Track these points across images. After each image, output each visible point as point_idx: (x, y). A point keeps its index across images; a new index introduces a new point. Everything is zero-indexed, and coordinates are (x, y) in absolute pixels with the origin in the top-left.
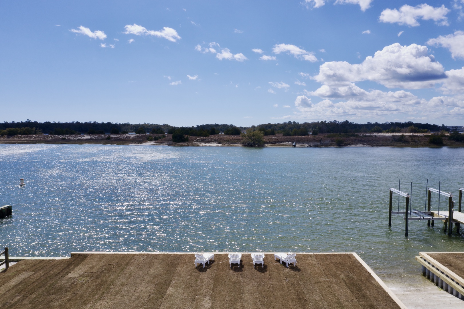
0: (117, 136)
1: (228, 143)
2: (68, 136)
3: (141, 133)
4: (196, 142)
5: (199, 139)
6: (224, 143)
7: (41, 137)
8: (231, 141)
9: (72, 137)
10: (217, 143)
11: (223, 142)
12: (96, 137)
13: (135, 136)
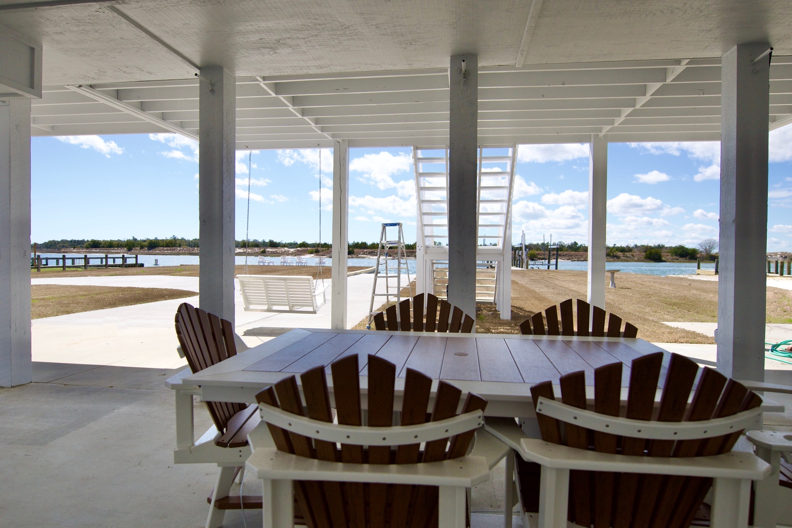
0: (274, 250)
3: (303, 247)
4: (362, 254)
7: (186, 250)
12: (249, 251)
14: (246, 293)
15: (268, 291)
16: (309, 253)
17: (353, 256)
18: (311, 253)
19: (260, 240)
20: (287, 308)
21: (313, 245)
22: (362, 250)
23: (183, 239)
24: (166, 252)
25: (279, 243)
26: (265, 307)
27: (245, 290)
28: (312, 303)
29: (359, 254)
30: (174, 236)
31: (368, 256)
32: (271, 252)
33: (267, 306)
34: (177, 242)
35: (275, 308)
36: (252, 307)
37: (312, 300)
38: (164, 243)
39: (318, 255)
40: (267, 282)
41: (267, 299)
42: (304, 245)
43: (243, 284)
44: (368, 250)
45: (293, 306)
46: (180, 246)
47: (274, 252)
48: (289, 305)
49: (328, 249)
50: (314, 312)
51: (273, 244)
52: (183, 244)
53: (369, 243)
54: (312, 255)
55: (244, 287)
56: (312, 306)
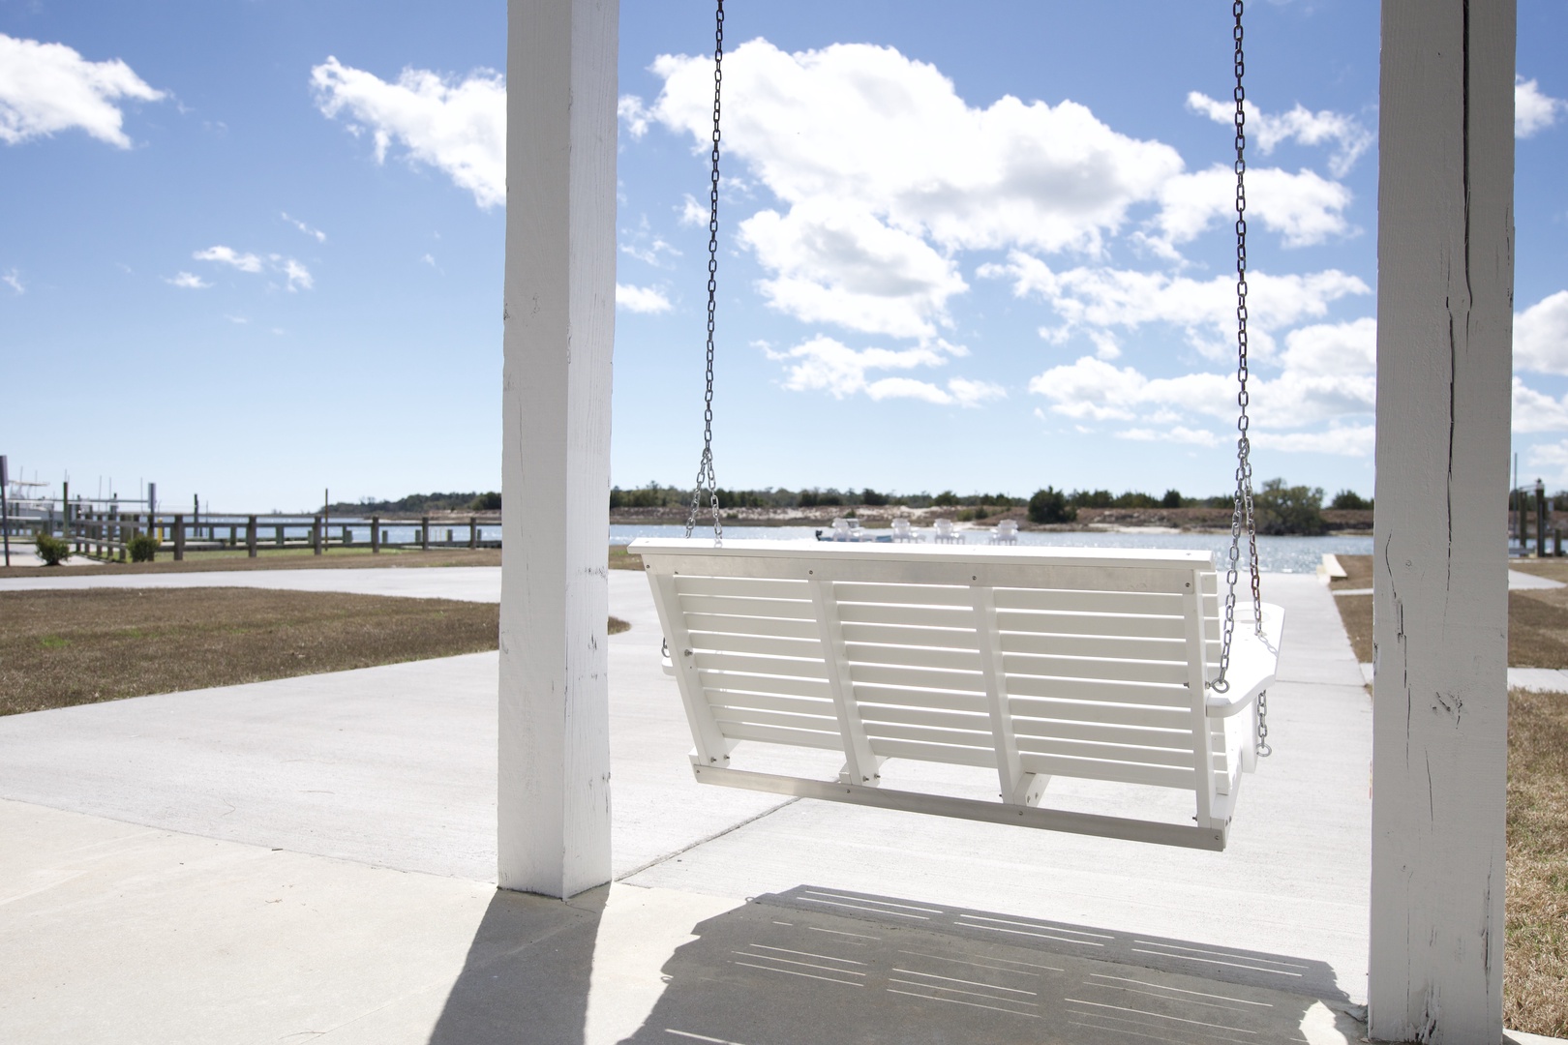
1: (1203, 526)
2: (743, 512)
3: (945, 505)
4: (1099, 522)
5: (1111, 516)
6: (1188, 526)
8: (1212, 520)
9: (753, 513)
10: (1166, 526)
11: (1187, 523)
13: (926, 513)
14: (700, 661)
15: (851, 653)
16: (960, 520)
17: (1075, 526)
18: (966, 518)
19: (843, 490)
20: (983, 784)
21: (970, 501)
22: (1098, 511)
23: (672, 489)
24: (634, 517)
25: (887, 497)
26: (828, 765)
27: (694, 641)
28: (1199, 760)
29: (1092, 520)
30: (653, 482)
31: (1116, 527)
32: (869, 516)
33: (840, 758)
34: (659, 495)
35: (897, 774)
36: (745, 755)
37: (1197, 742)
38: (632, 498)
39: (985, 524)
40: (840, 593)
41: (839, 708)
42: (946, 499)
43: (682, 603)
44: (1115, 512)
45: (1030, 771)
46: (664, 504)
47: (874, 516)
48: (1000, 762)
49: (1008, 510)
50: (1208, 837)
51: (872, 499)
52: (671, 500)
53: (1117, 492)
54: (969, 525)
55: (687, 623)
56: (1196, 781)
